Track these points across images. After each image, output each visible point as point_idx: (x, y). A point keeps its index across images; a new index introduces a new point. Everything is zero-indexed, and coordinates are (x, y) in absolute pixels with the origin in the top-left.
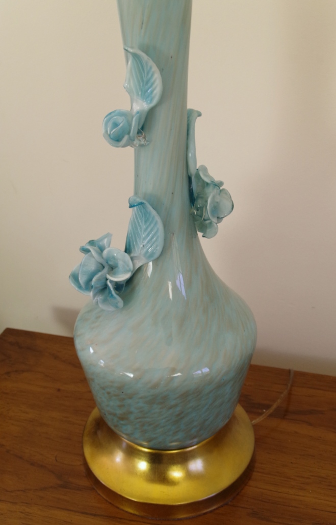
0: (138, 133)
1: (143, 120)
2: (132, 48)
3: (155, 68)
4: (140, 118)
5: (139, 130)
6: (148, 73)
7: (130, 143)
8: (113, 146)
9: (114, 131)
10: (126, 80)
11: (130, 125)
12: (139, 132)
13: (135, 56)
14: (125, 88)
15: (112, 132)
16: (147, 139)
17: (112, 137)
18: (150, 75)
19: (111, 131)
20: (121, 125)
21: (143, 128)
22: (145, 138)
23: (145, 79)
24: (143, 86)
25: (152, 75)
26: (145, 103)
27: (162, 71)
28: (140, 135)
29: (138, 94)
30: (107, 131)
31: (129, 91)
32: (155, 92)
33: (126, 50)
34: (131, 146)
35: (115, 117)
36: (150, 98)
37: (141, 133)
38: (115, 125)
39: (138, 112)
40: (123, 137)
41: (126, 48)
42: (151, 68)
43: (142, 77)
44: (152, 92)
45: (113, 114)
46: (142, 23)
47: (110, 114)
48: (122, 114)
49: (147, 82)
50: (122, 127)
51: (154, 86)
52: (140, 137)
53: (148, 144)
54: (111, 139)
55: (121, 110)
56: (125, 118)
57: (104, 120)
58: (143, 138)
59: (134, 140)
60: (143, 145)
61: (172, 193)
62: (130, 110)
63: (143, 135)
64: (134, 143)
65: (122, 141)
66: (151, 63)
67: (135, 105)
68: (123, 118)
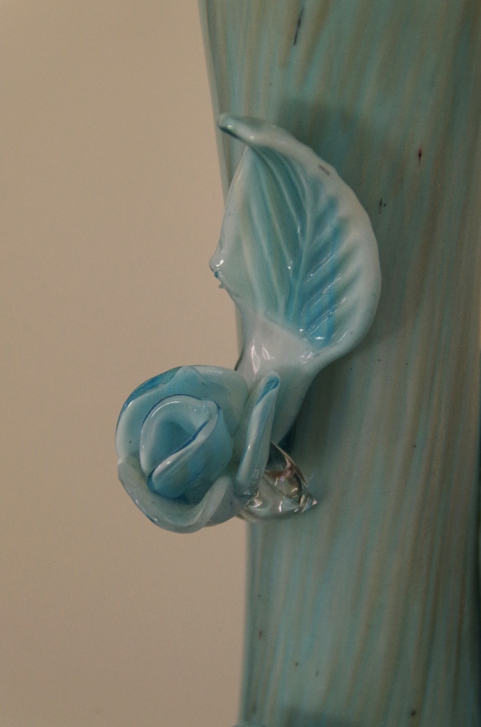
0: (270, 461)
1: (292, 411)
2: (254, 123)
3: (349, 205)
4: (280, 403)
5: (272, 447)
6: (319, 223)
7: (237, 503)
8: (161, 524)
9: (168, 462)
10: (221, 243)
11: (237, 431)
12: (274, 457)
13: (264, 154)
14: (216, 275)
15: (160, 468)
16: (305, 485)
17: (157, 485)
18: (327, 231)
19: (155, 462)
20: (201, 438)
21: (289, 442)
22: (297, 479)
23: (305, 246)
24: (296, 270)
25: (338, 232)
26: (305, 339)
28: (280, 467)
29: (272, 304)
30: (135, 455)
31: (236, 289)
32: (345, 301)
33: (225, 130)
34: (240, 516)
35: (175, 401)
36: (325, 323)
37: (283, 460)
38: (175, 434)
39: (272, 383)
40: (207, 485)
41: (230, 127)
42: (333, 204)
43: (296, 235)
44: (336, 298)
45: (163, 388)
46: (299, 23)
47: (153, 383)
48: (202, 387)
49: (316, 258)
50: (203, 446)
51: (339, 280)
52: (276, 475)
53: (313, 508)
54: (156, 493)
55: (201, 370)
56: (219, 408)
57: (124, 408)
58: (290, 481)
59: (252, 496)
60: (288, 515)
61: (414, 713)
62: (233, 367)
63: (291, 469)
64: (252, 503)
65: (205, 501)
66: (334, 185)
67: (259, 351)
68: (211, 404)
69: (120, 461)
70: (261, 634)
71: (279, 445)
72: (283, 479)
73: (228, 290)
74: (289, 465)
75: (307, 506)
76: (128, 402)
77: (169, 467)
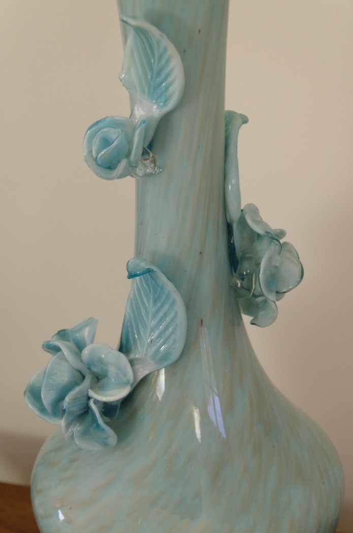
0: (143, 154)
1: (151, 134)
2: (134, 18)
3: (172, 51)
4: (146, 131)
5: (144, 148)
6: (160, 58)
7: (130, 170)
8: (101, 177)
9: (103, 152)
10: (123, 68)
11: (130, 142)
12: (145, 153)
13: (139, 30)
14: (121, 81)
15: (100, 155)
16: (157, 163)
17: (99, 162)
18: (164, 61)
19: (98, 153)
20: (115, 143)
21: (150, 146)
22: (154, 162)
23: (155, 68)
24: (152, 77)
25: (168, 61)
26: (156, 105)
27: (183, 53)
28: (147, 157)
29: (143, 92)
30: (91, 152)
31: (129, 86)
32: (171, 89)
33: (123, 21)
34: (132, 176)
35: (106, 130)
36: (163, 98)
37: (148, 154)
38: (106, 142)
39: (143, 122)
40: (119, 162)
41: (124, 19)
42: (165, 50)
43: (151, 64)
44: (167, 88)
45: (101, 125)
47: (97, 123)
48: (116, 124)
49: (160, 72)
50: (116, 146)
51: (169, 80)
52: (145, 160)
53: (160, 172)
54: (99, 165)
55: (116, 118)
56: (122, 131)
57: (86, 134)
58: (151, 162)
59: (136, 167)
60: (151, 175)
61: (201, 253)
62: (129, 117)
63: (152, 157)
64: (136, 170)
65: (118, 168)
66: (166, 42)
67: (138, 109)
68: (120, 130)
69: (85, 154)
70: (141, 223)
71: (147, 147)
72: (148, 161)
73: (126, 87)
74: (151, 156)
75: (158, 171)
76: (87, 131)
77: (103, 155)
